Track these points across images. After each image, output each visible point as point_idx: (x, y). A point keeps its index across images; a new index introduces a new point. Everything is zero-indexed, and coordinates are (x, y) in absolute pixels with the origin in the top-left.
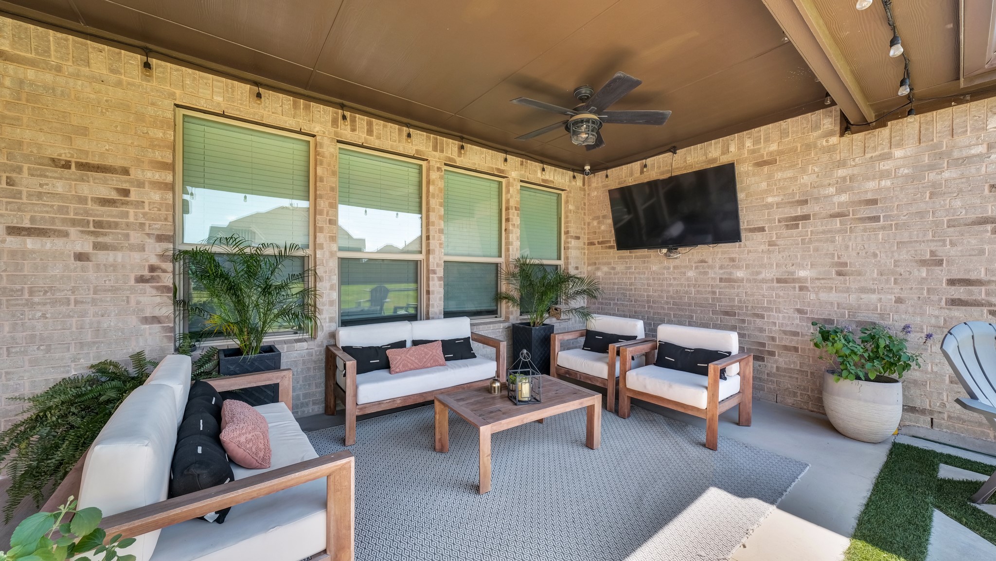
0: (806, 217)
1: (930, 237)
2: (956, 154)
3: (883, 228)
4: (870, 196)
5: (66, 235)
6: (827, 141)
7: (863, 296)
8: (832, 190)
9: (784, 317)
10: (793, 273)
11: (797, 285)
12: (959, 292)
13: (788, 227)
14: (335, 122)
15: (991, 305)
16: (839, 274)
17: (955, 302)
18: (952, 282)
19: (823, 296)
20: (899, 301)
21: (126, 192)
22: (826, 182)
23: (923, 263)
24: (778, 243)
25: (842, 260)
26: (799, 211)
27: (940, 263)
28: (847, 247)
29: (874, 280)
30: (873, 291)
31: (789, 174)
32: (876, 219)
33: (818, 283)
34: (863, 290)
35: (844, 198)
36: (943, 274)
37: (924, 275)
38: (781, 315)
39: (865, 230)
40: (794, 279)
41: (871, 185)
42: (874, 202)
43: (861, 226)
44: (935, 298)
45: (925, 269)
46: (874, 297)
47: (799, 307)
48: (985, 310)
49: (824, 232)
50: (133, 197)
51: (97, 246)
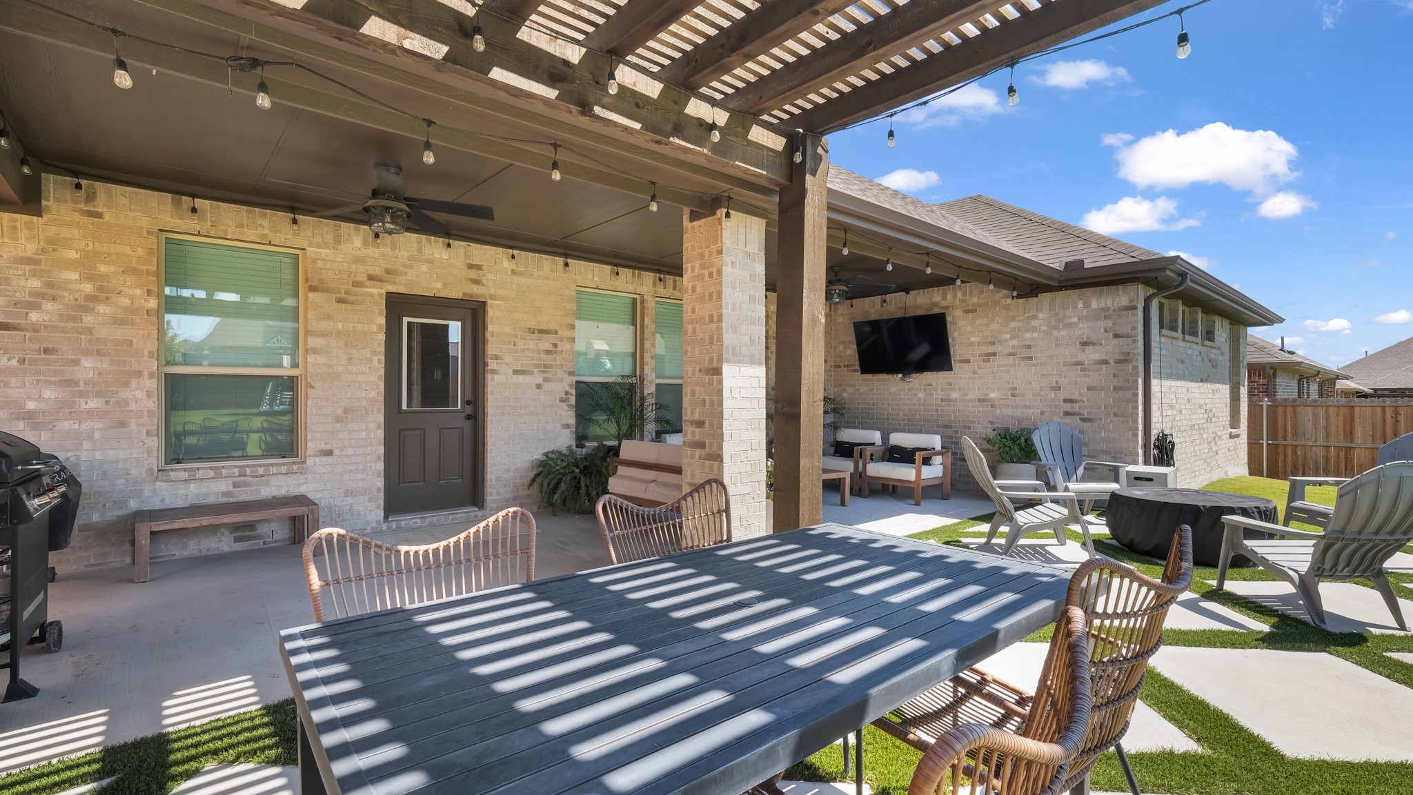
0: (994, 354)
1: (1055, 372)
2: (1066, 321)
3: (1034, 365)
4: (1027, 343)
5: (532, 373)
6: (1005, 301)
7: (1025, 410)
8: (1008, 336)
9: (982, 427)
10: (987, 395)
11: (990, 404)
12: (1068, 407)
13: (984, 361)
14: (654, 284)
15: (1080, 414)
16: (1013, 395)
17: (1067, 413)
18: (1065, 401)
19: (1004, 411)
20: (1042, 413)
21: (555, 345)
22: (1005, 330)
23: (1053, 388)
24: (979, 372)
25: (1014, 386)
26: (990, 350)
27: (1059, 388)
28: (1016, 376)
29: (1030, 399)
30: (1029, 407)
31: (984, 321)
32: (1030, 358)
33: (1001, 402)
34: (1025, 407)
35: (1014, 342)
36: (1062, 395)
37: (1053, 396)
38: (980, 426)
39: (1025, 366)
40: (988, 399)
41: (1028, 335)
42: (1029, 347)
43: (1023, 363)
44: (1058, 411)
45: (1053, 393)
46: (1030, 411)
47: (990, 419)
48: (1078, 417)
49: (1004, 366)
50: (559, 348)
51: (546, 380)
